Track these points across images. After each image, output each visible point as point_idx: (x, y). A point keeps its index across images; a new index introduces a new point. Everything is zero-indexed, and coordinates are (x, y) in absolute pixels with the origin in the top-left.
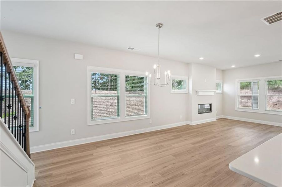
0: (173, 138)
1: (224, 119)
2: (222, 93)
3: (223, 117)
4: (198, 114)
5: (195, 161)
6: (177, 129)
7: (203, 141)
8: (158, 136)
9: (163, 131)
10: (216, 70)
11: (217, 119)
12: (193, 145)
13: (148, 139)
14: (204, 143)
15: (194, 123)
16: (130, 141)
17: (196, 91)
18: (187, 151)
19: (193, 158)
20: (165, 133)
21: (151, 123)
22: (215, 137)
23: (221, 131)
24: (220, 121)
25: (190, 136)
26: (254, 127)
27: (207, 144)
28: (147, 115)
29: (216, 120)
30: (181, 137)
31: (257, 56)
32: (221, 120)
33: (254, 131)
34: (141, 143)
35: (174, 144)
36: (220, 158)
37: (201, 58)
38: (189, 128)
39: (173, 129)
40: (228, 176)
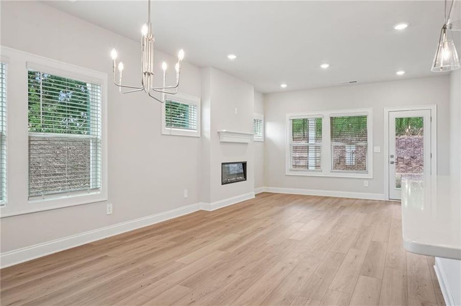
0: (173, 243)
1: (267, 195)
2: (263, 140)
3: (264, 189)
4: (222, 184)
5: (237, 285)
6: (178, 222)
7: (241, 239)
8: (132, 245)
9: (144, 232)
10: (253, 90)
11: (256, 195)
12: (223, 252)
13: (106, 256)
14: (245, 243)
15: (213, 206)
16: (45, 271)
17: (218, 132)
18: (215, 267)
19: (231, 278)
20: (152, 236)
21: (111, 213)
22: (262, 229)
23: (269, 216)
24: (263, 197)
25: (212, 233)
26: (316, 204)
27: (250, 244)
28: (99, 193)
29: (254, 197)
30: (191, 238)
31: (325, 66)
32: (262, 195)
33: (319, 209)
34: (84, 270)
35: (179, 256)
36: (283, 269)
37: (232, 57)
38: (205, 218)
39: (167, 225)
40: (308, 299)
